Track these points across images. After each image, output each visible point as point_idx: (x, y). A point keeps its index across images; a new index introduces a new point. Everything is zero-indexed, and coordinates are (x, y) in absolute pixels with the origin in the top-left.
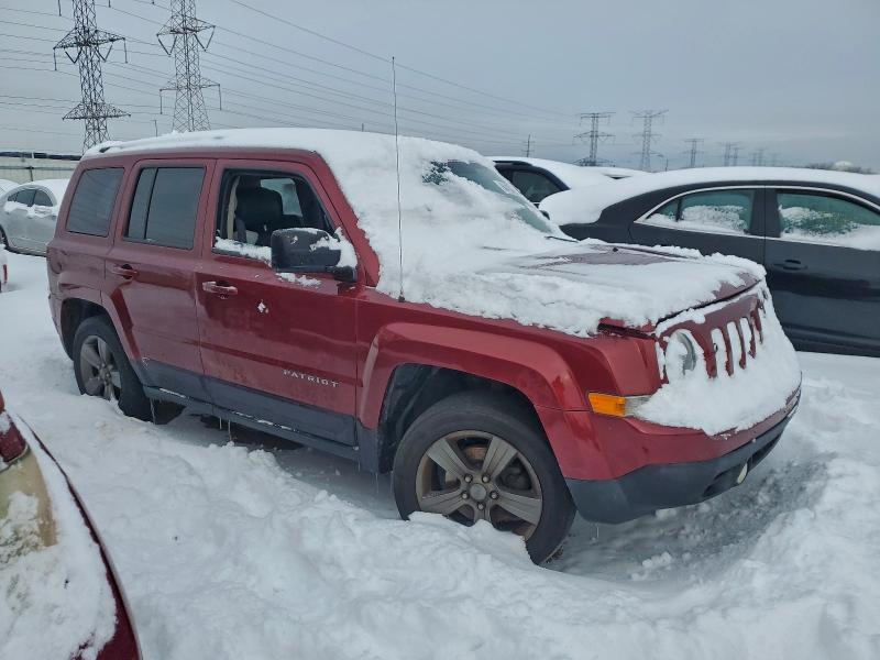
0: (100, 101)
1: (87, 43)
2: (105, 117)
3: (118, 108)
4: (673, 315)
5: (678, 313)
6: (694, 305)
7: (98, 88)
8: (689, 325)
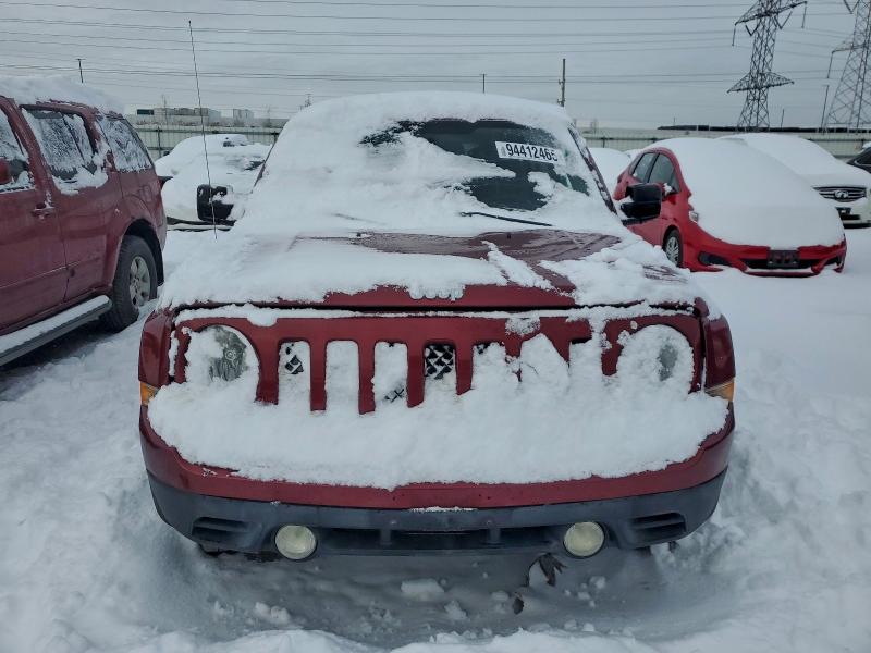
0: (767, 70)
1: (768, 13)
2: (768, 86)
3: (782, 75)
4: (211, 306)
5: (223, 305)
6: (255, 300)
7: (768, 58)
8: (242, 325)
